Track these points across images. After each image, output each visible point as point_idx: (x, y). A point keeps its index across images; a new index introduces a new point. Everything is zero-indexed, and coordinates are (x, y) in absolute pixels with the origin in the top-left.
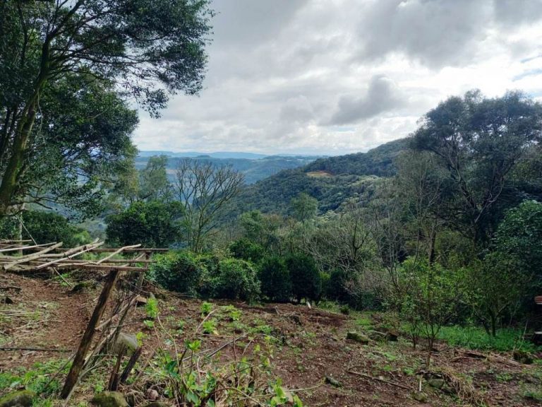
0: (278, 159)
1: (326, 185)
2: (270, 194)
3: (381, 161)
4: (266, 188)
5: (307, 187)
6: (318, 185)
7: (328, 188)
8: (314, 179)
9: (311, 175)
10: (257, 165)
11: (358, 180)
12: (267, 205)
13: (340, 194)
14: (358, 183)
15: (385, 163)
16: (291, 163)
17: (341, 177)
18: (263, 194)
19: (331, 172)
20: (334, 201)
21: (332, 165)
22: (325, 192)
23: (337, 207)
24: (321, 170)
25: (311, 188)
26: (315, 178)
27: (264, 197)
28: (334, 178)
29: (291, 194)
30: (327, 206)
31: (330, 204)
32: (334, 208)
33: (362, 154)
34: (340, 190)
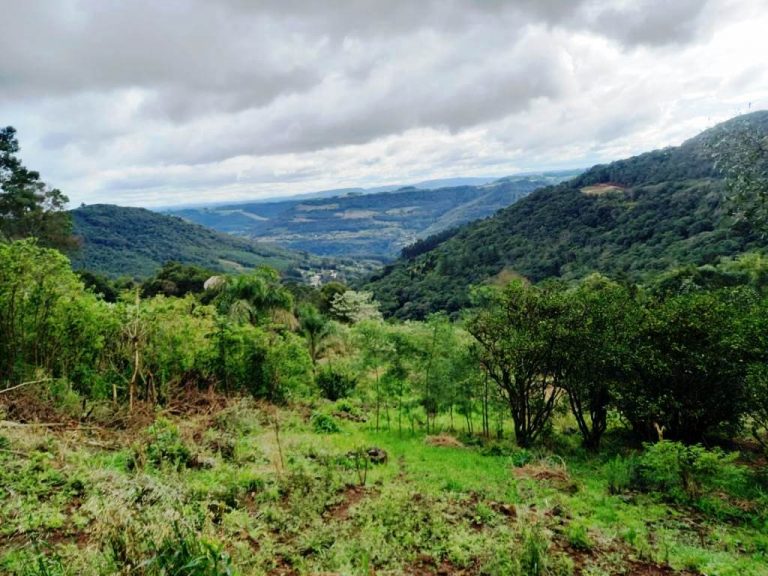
0: (517, 180)
1: (619, 205)
2: (523, 228)
4: (516, 219)
5: (585, 210)
6: (604, 206)
7: (624, 208)
8: (595, 198)
9: (587, 191)
10: (484, 194)
11: (680, 188)
12: (519, 245)
13: (649, 213)
14: (682, 193)
16: (537, 183)
18: (510, 229)
19: (620, 182)
20: (641, 228)
21: (621, 172)
22: (618, 214)
24: (602, 182)
25: (592, 211)
26: (597, 196)
27: (513, 234)
28: (631, 191)
29: (559, 224)
30: (628, 235)
31: (634, 233)
32: (644, 238)
33: (673, 149)
34: (649, 208)
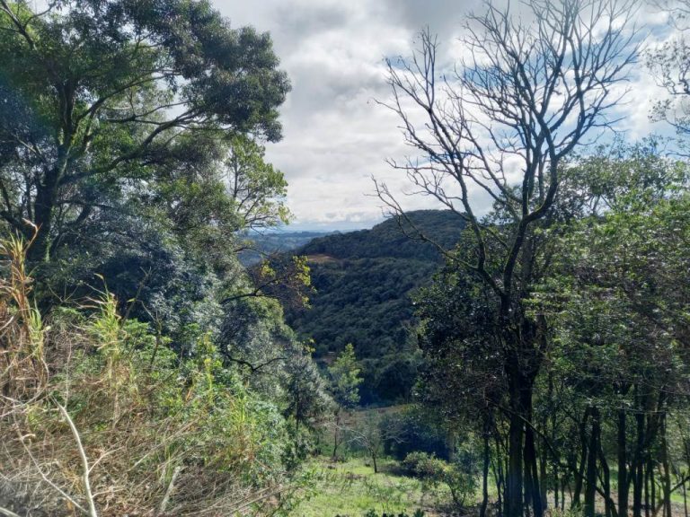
1: (334, 273)
3: (394, 239)
6: (323, 273)
7: (337, 276)
8: (315, 266)
11: (374, 264)
13: (355, 282)
14: (376, 268)
15: (400, 242)
17: (352, 262)
19: (333, 254)
20: (350, 293)
21: (333, 245)
22: (333, 280)
23: (357, 299)
24: (321, 252)
25: (315, 277)
26: (318, 264)
28: (341, 263)
30: (342, 298)
31: (346, 296)
32: (353, 301)
33: (367, 232)
34: (355, 278)
